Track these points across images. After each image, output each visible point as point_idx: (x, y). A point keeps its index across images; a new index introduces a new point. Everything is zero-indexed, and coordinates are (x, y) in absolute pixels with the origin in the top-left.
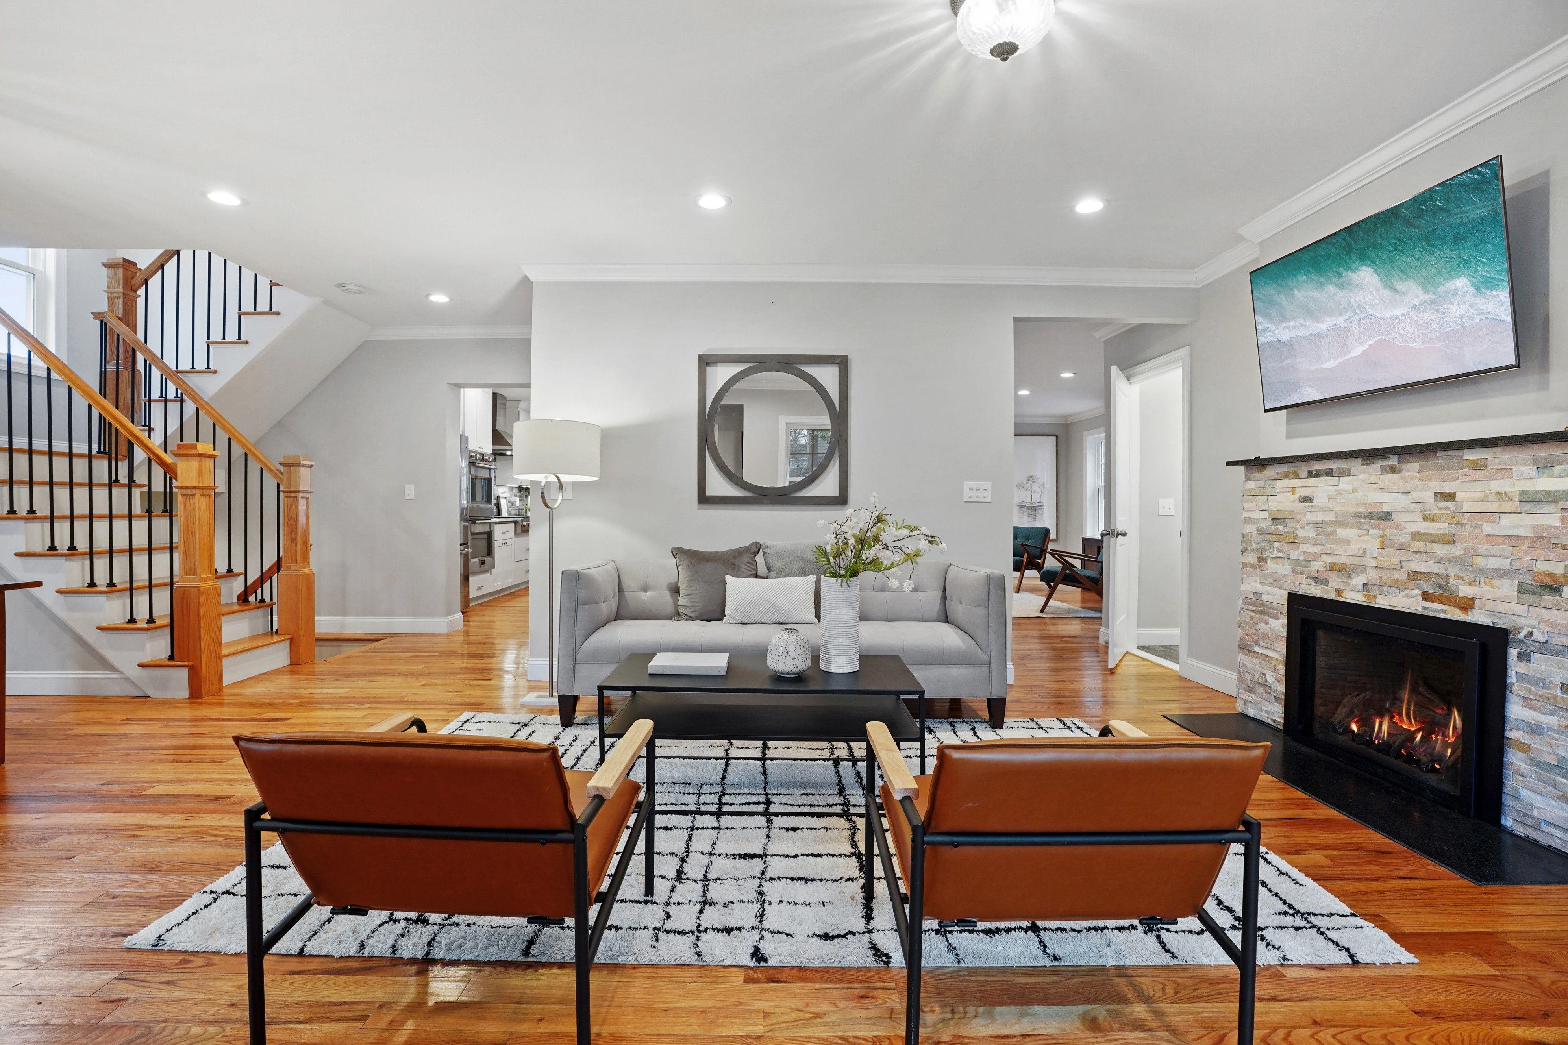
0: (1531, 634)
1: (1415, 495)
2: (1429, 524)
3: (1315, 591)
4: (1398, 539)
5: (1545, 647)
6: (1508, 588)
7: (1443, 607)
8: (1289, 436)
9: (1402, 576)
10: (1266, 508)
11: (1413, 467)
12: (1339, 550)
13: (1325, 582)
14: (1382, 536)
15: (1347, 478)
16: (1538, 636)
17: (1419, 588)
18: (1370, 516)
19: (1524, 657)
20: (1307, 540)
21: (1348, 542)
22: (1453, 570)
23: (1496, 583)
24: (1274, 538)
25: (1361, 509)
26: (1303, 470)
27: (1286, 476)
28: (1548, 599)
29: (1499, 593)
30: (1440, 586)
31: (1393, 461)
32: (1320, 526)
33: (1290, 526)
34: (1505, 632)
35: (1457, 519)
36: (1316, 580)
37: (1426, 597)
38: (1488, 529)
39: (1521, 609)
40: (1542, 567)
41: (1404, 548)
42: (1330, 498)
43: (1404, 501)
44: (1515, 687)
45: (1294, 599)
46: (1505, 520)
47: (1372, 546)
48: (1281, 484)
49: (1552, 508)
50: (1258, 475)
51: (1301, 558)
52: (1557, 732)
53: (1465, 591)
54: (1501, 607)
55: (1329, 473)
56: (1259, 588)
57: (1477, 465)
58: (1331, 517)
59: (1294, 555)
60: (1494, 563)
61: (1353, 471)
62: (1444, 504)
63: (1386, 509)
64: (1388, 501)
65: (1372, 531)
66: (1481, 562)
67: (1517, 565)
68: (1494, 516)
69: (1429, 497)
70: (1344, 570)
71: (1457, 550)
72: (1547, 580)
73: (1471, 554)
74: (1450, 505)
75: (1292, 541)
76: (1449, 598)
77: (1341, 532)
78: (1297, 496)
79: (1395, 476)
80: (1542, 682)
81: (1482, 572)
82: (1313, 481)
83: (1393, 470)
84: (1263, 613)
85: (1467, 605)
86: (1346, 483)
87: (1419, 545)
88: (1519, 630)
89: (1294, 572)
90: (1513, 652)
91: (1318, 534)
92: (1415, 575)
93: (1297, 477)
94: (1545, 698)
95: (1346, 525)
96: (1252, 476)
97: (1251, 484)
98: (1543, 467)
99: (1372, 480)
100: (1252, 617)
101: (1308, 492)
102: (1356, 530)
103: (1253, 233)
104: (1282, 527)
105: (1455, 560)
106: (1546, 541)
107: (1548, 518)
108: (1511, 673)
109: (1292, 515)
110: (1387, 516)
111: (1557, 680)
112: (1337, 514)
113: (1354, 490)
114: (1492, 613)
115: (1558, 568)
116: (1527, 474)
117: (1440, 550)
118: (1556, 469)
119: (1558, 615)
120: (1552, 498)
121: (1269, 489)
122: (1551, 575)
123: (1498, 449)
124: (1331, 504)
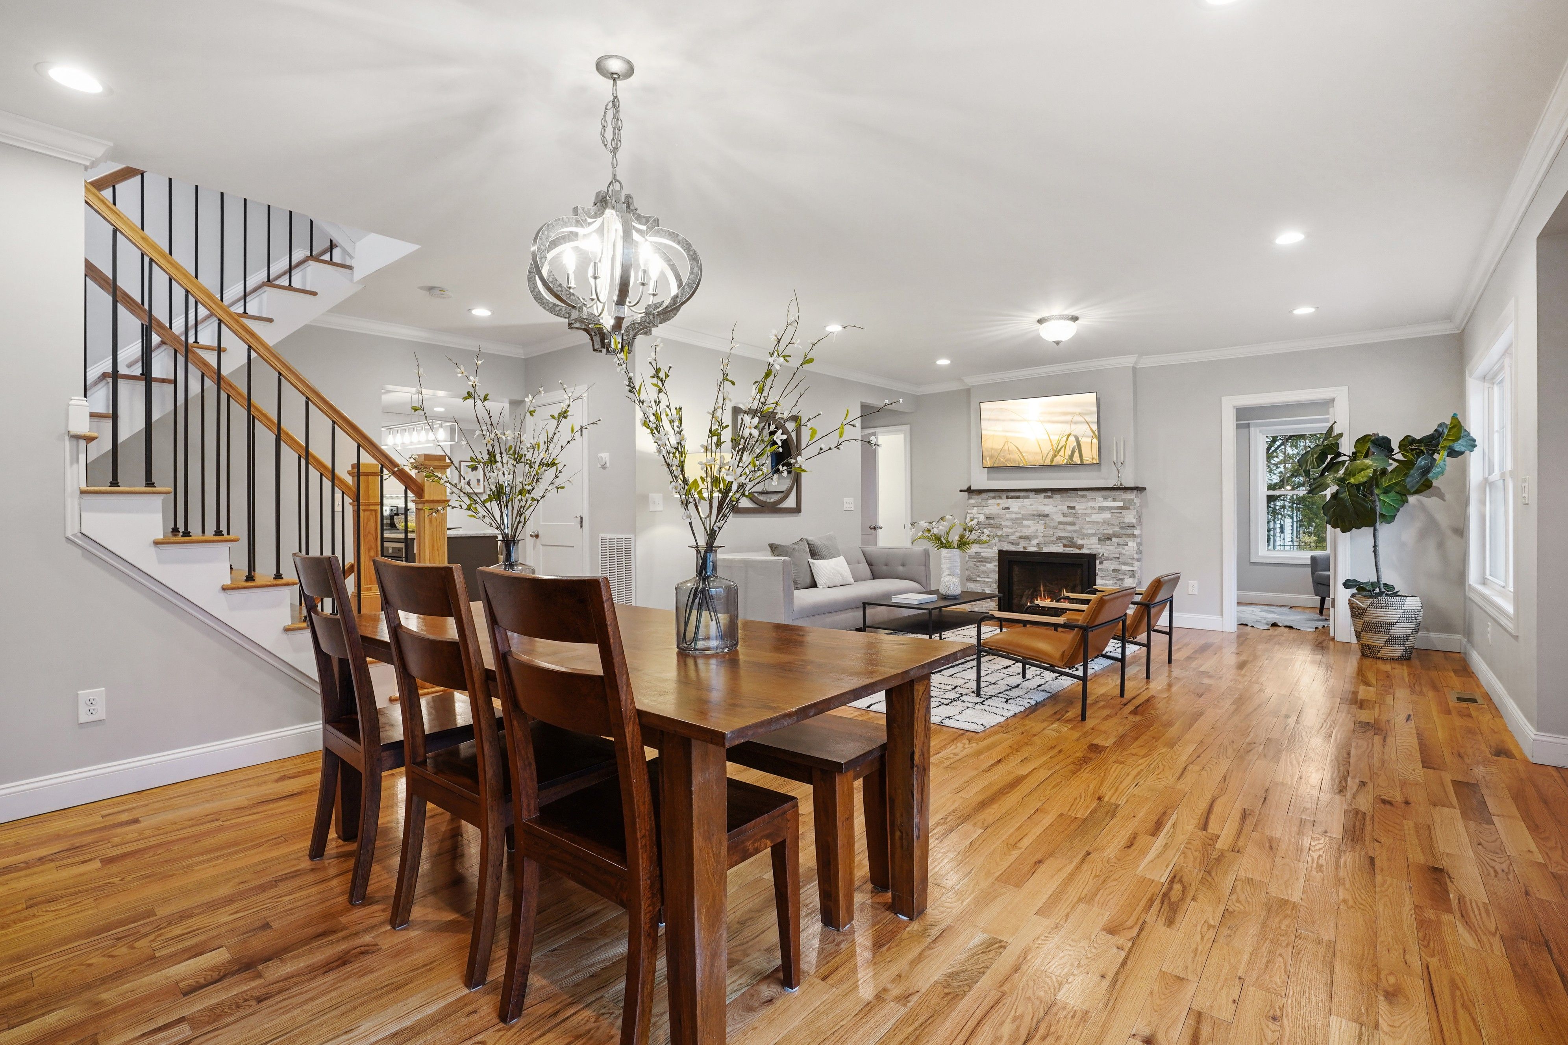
0: (1103, 555)
1: (1059, 507)
2: (1065, 518)
3: (1012, 548)
4: (1053, 525)
5: (1107, 559)
6: (1094, 540)
7: (1072, 549)
8: (988, 479)
9: (1054, 539)
10: (982, 512)
11: (1057, 497)
12: (1025, 530)
13: (1018, 544)
14: (1045, 524)
15: (1027, 500)
16: (1105, 555)
17: (1062, 543)
18: (1040, 515)
19: (1101, 563)
20: (1007, 527)
21: (1029, 527)
22: (1075, 535)
23: (1091, 539)
24: (987, 526)
25: (1035, 513)
26: (1004, 495)
27: (994, 498)
28: (1108, 542)
29: (1092, 542)
30: (1070, 541)
31: (1049, 494)
32: (1014, 520)
33: (997, 521)
34: (1095, 555)
35: (1076, 516)
36: (1012, 543)
37: (1065, 546)
38: (1088, 519)
39: (1099, 547)
40: (1105, 532)
41: (1055, 528)
42: (1019, 508)
43: (1054, 509)
44: (1099, 573)
45: (1001, 552)
46: (1093, 516)
47: (1041, 527)
48: (991, 501)
49: (1108, 512)
50: (976, 497)
51: (1004, 535)
53: (1080, 542)
54: (1093, 547)
55: (1018, 497)
56: (979, 550)
57: (1083, 496)
58: (1019, 516)
59: (999, 533)
60: (1090, 531)
61: (1031, 497)
62: (1071, 511)
63: (1047, 513)
64: (1047, 509)
65: (1040, 522)
66: (1085, 531)
67: (1097, 532)
68: (1089, 515)
69: (1065, 508)
70: (1027, 538)
71: (1076, 527)
72: (1108, 536)
73: (1082, 528)
74: (1073, 511)
75: (999, 527)
76: (1073, 545)
77: (1025, 522)
78: (1001, 507)
79: (1051, 500)
80: (1107, 570)
81: (1085, 535)
82: (1009, 500)
83: (1049, 497)
84: (982, 561)
85: (1081, 547)
86: (1026, 502)
87: (1061, 526)
89: (1000, 541)
90: (1098, 562)
91: (1013, 523)
92: (1059, 538)
94: (1108, 576)
95: (1027, 519)
96: (973, 497)
97: (972, 501)
98: (1106, 498)
99: (1040, 501)
100: (975, 565)
101: (1007, 506)
102: (1033, 522)
103: (971, 381)
104: (992, 521)
105: (1075, 531)
106: (1106, 523)
107: (1107, 515)
108: (1097, 569)
109: (998, 516)
110: (1047, 516)
111: (1111, 569)
112: (1023, 515)
113: (1031, 505)
114: (1090, 549)
115: (1111, 532)
116: (1100, 501)
117: (1069, 528)
118: (1109, 499)
119: (1111, 548)
120: (1109, 509)
121: (984, 503)
122: (1109, 534)
123: (1090, 491)
124: (1020, 511)
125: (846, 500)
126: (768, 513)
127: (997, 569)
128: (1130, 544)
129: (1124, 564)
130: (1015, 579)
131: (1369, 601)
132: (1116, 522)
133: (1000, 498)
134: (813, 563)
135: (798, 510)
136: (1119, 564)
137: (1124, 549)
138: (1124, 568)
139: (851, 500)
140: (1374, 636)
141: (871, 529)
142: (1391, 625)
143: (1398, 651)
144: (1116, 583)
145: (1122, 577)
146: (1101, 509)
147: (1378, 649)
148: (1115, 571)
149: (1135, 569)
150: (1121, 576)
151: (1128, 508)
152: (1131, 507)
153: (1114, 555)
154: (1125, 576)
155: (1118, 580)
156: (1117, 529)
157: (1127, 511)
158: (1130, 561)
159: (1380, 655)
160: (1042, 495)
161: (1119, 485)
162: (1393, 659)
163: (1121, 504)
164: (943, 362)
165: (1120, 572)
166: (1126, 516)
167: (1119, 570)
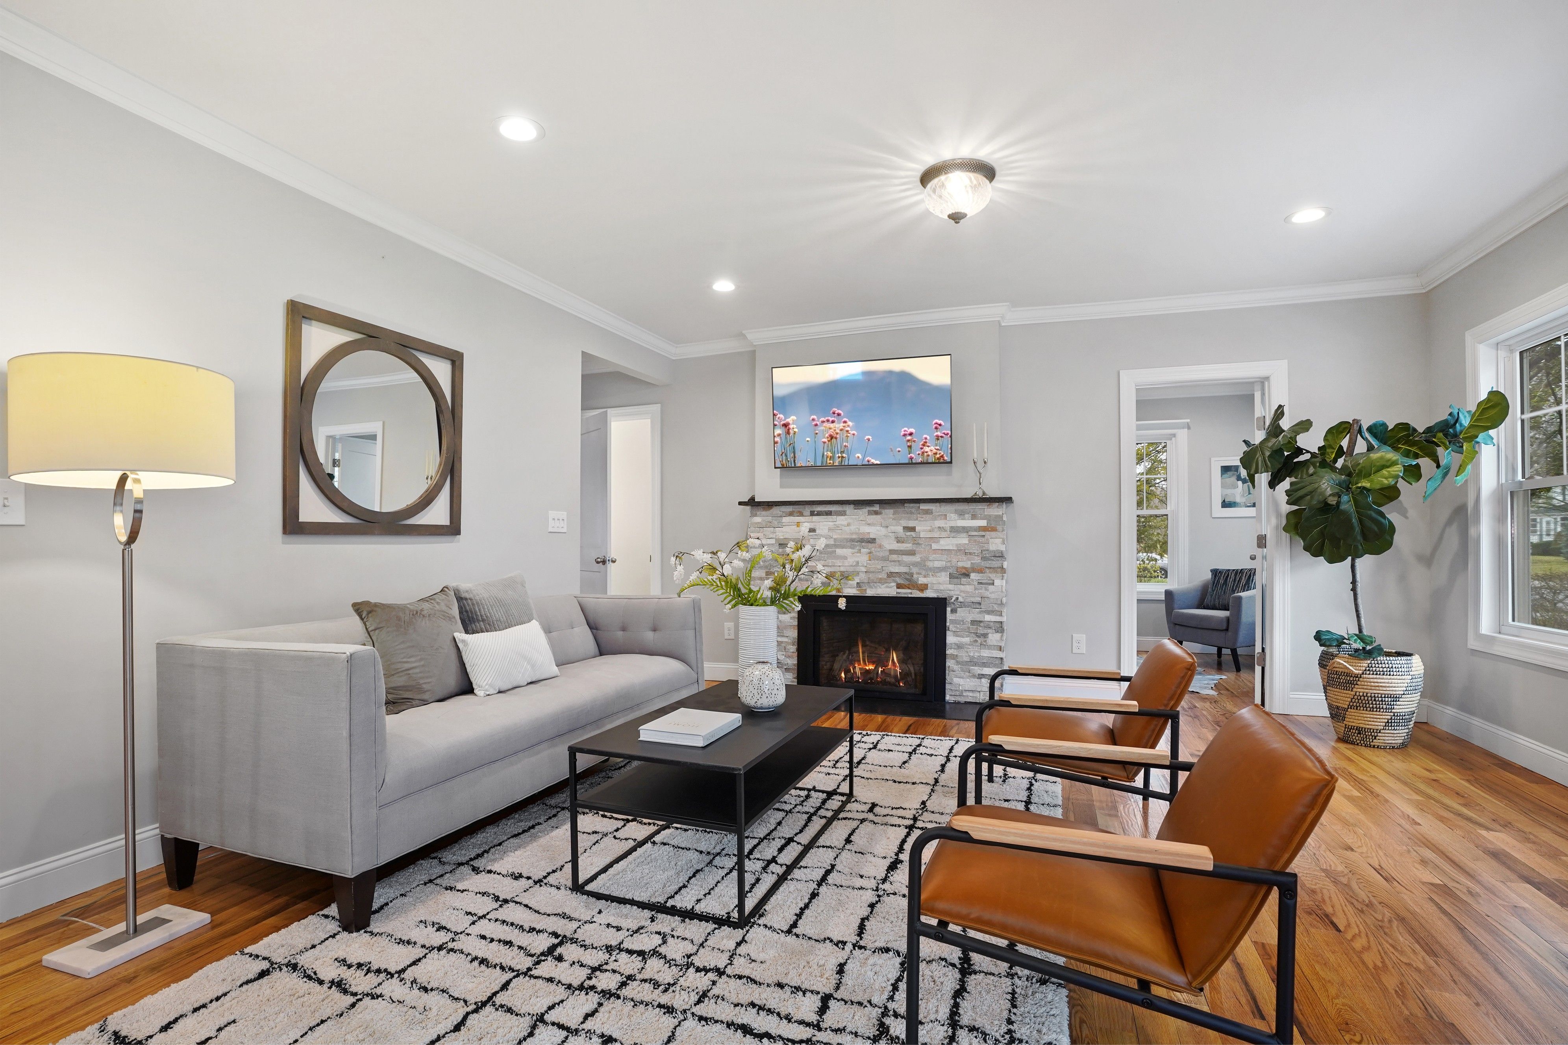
0: (957, 598)
1: (892, 528)
2: (899, 545)
4: (881, 554)
5: (963, 605)
6: (944, 577)
7: (910, 591)
8: (782, 486)
9: (883, 575)
10: (772, 536)
11: (889, 512)
12: (838, 563)
14: (870, 553)
15: (843, 517)
16: (961, 599)
17: (894, 581)
18: (862, 541)
19: (954, 611)
21: (845, 558)
22: (915, 570)
23: (939, 574)
25: (854, 537)
26: (807, 510)
27: (791, 514)
28: (964, 580)
29: (941, 579)
30: (907, 579)
31: (876, 508)
34: (944, 600)
35: (916, 541)
37: (899, 586)
38: (934, 546)
39: (951, 587)
40: (960, 564)
41: (885, 559)
43: (883, 531)
44: (951, 627)
45: (804, 597)
46: (942, 542)
47: (863, 558)
48: (786, 520)
49: (964, 535)
50: (764, 513)
52: (969, 645)
53: (922, 580)
54: (942, 587)
55: (829, 513)
57: (927, 512)
58: (832, 542)
60: (937, 564)
61: (848, 513)
62: (909, 534)
63: (872, 536)
64: (873, 531)
65: (863, 550)
66: (930, 564)
67: (949, 564)
68: (937, 540)
69: (900, 529)
70: (845, 576)
71: (917, 558)
72: (964, 571)
73: (924, 560)
74: (912, 533)
76: (912, 584)
77: (839, 551)
78: (802, 528)
79: (879, 517)
80: (963, 622)
81: (930, 569)
82: (815, 518)
83: (876, 513)
85: (923, 588)
86: (841, 520)
87: (894, 557)
88: (951, 597)
90: (949, 609)
91: (821, 553)
92: (891, 575)
94: (963, 630)
95: (843, 547)
96: (758, 513)
97: (757, 519)
98: (961, 514)
99: (861, 518)
101: (811, 526)
102: (850, 550)
103: (758, 336)
105: (915, 564)
106: (963, 551)
107: (963, 540)
108: (948, 620)
110: (873, 541)
111: (969, 620)
112: (835, 540)
113: (849, 525)
114: (937, 591)
115: (968, 565)
116: (953, 518)
117: (907, 559)
118: (967, 516)
119: (969, 588)
120: (965, 530)
121: (775, 523)
122: (965, 568)
123: (938, 504)
124: (831, 534)
125: (552, 514)
126: (378, 535)
127: (796, 623)
128: (997, 582)
129: (989, 612)
130: (824, 636)
131: (1365, 664)
132: (975, 549)
133: (801, 514)
134: (463, 641)
135: (453, 529)
136: (980, 612)
137: (986, 590)
138: (988, 618)
139: (563, 515)
140: (1368, 715)
141: (598, 562)
142: (1396, 698)
143: (1399, 735)
144: (976, 641)
145: (985, 631)
146: (955, 530)
147: (1374, 734)
148: (973, 622)
149: (1004, 619)
150: (981, 631)
151: (994, 529)
152: (999, 528)
153: (973, 600)
154: (989, 631)
155: (979, 637)
156: (977, 560)
157: (993, 534)
158: (996, 607)
159: (1376, 742)
160: (865, 510)
161: (980, 495)
162: (1393, 747)
163: (983, 523)
164: (724, 286)
165: (982, 624)
166: (991, 540)
167: (981, 622)
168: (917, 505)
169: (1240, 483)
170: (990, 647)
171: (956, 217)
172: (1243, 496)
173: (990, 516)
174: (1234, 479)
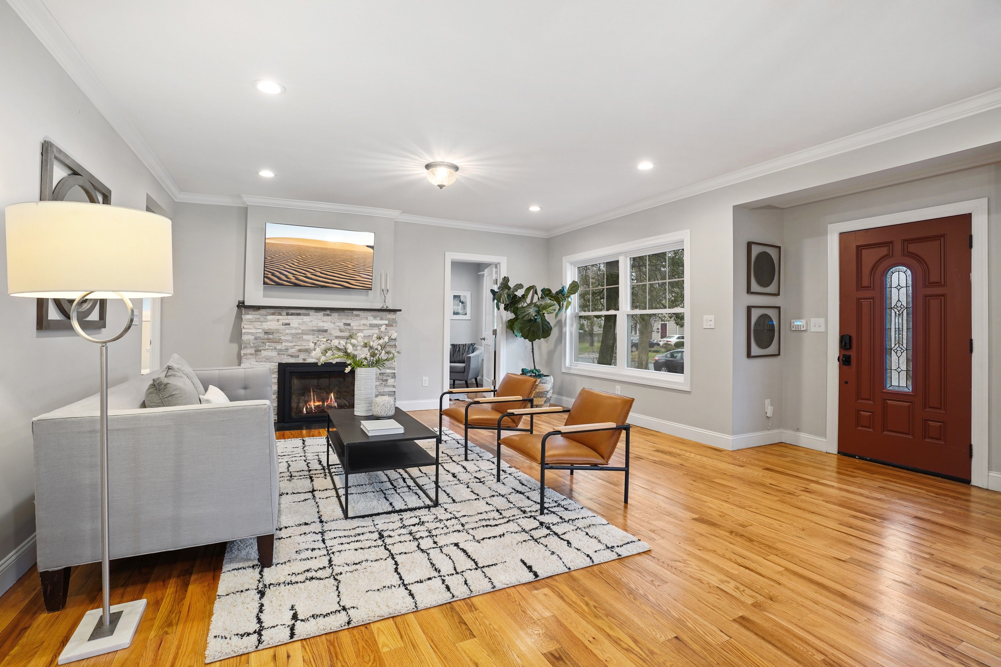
1: (337, 324)
2: (341, 333)
3: (292, 360)
8: (264, 296)
10: (259, 327)
11: (335, 315)
12: (304, 344)
13: (298, 357)
15: (307, 317)
18: (319, 331)
20: (287, 341)
21: (309, 341)
24: (265, 341)
25: (315, 328)
26: (284, 312)
27: (273, 314)
31: (328, 312)
32: (295, 335)
33: (276, 335)
35: (351, 331)
36: (292, 356)
42: (299, 324)
43: (333, 326)
45: (280, 365)
48: (270, 317)
49: (377, 328)
50: (253, 313)
51: (283, 348)
55: (299, 314)
57: (357, 316)
58: (300, 331)
59: (279, 347)
61: (311, 314)
62: (347, 327)
63: (325, 328)
64: (326, 325)
65: (320, 336)
69: (342, 324)
70: (307, 351)
74: (349, 327)
77: (305, 337)
78: (281, 323)
79: (329, 317)
82: (289, 317)
83: (328, 315)
86: (306, 319)
89: (279, 354)
91: (293, 338)
93: (280, 314)
95: (307, 334)
96: (250, 313)
97: (248, 317)
98: (375, 317)
99: (319, 318)
101: (287, 321)
102: (312, 336)
104: (271, 336)
107: (376, 331)
109: (278, 331)
110: (326, 331)
112: (302, 330)
113: (311, 321)
116: (371, 319)
118: (378, 318)
120: (377, 325)
121: (262, 319)
123: (363, 312)
124: (300, 326)
127: (276, 381)
138: (388, 371)
144: (381, 383)
145: (387, 378)
146: (372, 326)
148: (380, 374)
149: (395, 371)
150: (385, 378)
151: (391, 326)
152: (394, 325)
154: (389, 378)
155: (383, 381)
157: (391, 328)
158: (392, 365)
160: (322, 313)
161: (385, 307)
163: (387, 322)
164: (267, 174)
165: (385, 375)
166: (390, 331)
167: (384, 373)
168: (352, 311)
169: (461, 303)
170: (388, 386)
171: (441, 187)
172: (462, 310)
173: (389, 319)
174: (458, 301)
